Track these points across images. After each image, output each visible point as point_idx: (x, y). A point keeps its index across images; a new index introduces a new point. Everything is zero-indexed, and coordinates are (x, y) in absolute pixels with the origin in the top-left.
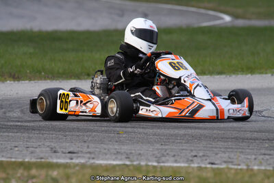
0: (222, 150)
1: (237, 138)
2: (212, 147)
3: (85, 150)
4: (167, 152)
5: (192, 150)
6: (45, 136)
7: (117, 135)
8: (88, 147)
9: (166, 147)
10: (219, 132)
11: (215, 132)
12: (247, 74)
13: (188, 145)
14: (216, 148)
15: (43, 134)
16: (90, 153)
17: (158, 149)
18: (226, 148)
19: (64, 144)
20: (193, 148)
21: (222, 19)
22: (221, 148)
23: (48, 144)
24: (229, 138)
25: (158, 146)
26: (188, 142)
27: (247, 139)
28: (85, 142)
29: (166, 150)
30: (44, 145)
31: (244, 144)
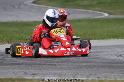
0: (103, 72)
4: (78, 73)
5: (89, 72)
6: (22, 67)
7: (55, 66)
10: (102, 64)
11: (100, 64)
12: (115, 39)
13: (88, 70)
16: (42, 74)
17: (73, 72)
19: (30, 71)
20: (90, 71)
21: (104, 15)
22: (103, 71)
23: (23, 70)
25: (74, 71)
26: (87, 69)
27: (115, 67)
28: (40, 69)
29: (77, 72)
30: (21, 71)
31: (113, 69)
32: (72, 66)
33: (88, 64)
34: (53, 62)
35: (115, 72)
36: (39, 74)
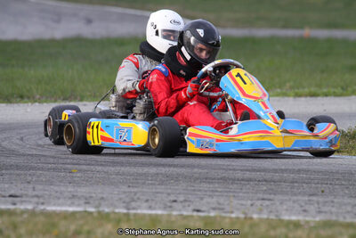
1: (224, 179)
2: (194, 190)
3: (30, 192)
8: (34, 188)
9: (136, 190)
14: (200, 190)
18: (212, 191)
24: (214, 179)
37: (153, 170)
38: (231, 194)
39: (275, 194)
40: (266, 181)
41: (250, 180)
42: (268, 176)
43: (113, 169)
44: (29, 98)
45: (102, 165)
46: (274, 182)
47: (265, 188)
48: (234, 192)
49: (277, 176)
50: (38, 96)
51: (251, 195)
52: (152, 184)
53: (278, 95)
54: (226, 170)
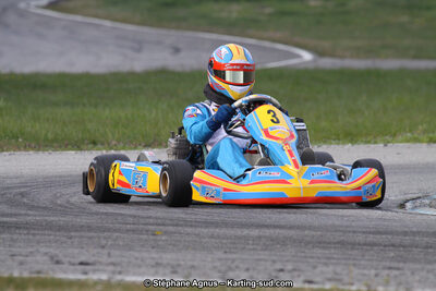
0: (323, 261)
1: (342, 243)
2: (306, 257)
3: (105, 259)
4: (236, 263)
5: (274, 262)
6: (38, 237)
7: (152, 237)
8: (109, 255)
9: (234, 256)
10: (314, 233)
11: (306, 232)
12: (344, 144)
13: (266, 253)
14: (312, 257)
15: (34, 235)
16: (113, 264)
17: (220, 260)
18: (329, 258)
19: (70, 251)
20: (275, 258)
21: (299, 56)
22: (319, 258)
23: (43, 250)
24: (329, 243)
25: (220, 254)
26: (266, 248)
27: (359, 244)
28: (103, 247)
29: (233, 261)
30: (38, 251)
31: (355, 252)
32: (212, 237)
33: (268, 232)
34: (142, 221)
35: (363, 262)
36: (101, 263)
37: (255, 232)
38: (351, 262)
39: (405, 262)
40: (393, 245)
41: (373, 245)
42: (397, 240)
43: (205, 231)
44: (102, 144)
45: (191, 226)
46: (404, 247)
47: (392, 254)
48: (354, 259)
49: (407, 240)
50: (114, 143)
51: (375, 263)
52: (254, 249)
53: (408, 141)
54: (344, 232)
